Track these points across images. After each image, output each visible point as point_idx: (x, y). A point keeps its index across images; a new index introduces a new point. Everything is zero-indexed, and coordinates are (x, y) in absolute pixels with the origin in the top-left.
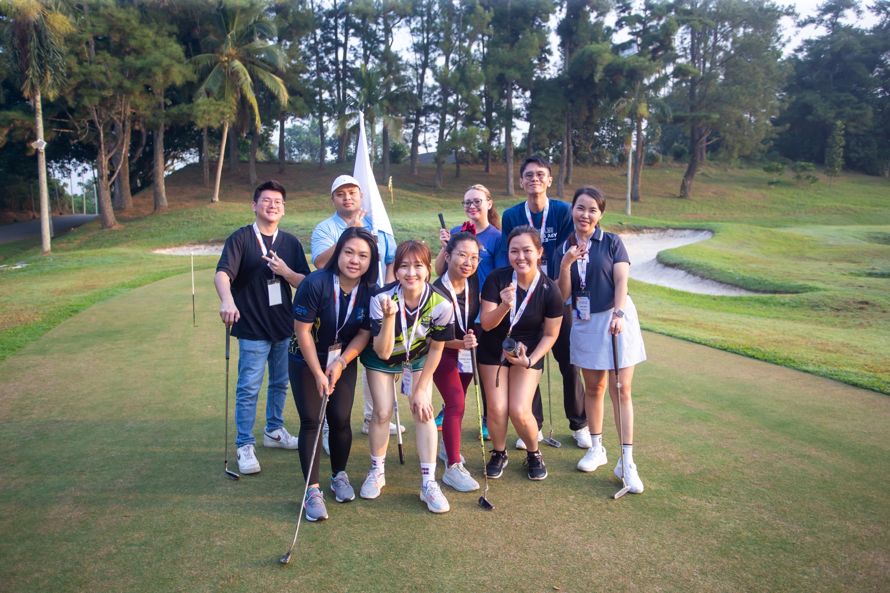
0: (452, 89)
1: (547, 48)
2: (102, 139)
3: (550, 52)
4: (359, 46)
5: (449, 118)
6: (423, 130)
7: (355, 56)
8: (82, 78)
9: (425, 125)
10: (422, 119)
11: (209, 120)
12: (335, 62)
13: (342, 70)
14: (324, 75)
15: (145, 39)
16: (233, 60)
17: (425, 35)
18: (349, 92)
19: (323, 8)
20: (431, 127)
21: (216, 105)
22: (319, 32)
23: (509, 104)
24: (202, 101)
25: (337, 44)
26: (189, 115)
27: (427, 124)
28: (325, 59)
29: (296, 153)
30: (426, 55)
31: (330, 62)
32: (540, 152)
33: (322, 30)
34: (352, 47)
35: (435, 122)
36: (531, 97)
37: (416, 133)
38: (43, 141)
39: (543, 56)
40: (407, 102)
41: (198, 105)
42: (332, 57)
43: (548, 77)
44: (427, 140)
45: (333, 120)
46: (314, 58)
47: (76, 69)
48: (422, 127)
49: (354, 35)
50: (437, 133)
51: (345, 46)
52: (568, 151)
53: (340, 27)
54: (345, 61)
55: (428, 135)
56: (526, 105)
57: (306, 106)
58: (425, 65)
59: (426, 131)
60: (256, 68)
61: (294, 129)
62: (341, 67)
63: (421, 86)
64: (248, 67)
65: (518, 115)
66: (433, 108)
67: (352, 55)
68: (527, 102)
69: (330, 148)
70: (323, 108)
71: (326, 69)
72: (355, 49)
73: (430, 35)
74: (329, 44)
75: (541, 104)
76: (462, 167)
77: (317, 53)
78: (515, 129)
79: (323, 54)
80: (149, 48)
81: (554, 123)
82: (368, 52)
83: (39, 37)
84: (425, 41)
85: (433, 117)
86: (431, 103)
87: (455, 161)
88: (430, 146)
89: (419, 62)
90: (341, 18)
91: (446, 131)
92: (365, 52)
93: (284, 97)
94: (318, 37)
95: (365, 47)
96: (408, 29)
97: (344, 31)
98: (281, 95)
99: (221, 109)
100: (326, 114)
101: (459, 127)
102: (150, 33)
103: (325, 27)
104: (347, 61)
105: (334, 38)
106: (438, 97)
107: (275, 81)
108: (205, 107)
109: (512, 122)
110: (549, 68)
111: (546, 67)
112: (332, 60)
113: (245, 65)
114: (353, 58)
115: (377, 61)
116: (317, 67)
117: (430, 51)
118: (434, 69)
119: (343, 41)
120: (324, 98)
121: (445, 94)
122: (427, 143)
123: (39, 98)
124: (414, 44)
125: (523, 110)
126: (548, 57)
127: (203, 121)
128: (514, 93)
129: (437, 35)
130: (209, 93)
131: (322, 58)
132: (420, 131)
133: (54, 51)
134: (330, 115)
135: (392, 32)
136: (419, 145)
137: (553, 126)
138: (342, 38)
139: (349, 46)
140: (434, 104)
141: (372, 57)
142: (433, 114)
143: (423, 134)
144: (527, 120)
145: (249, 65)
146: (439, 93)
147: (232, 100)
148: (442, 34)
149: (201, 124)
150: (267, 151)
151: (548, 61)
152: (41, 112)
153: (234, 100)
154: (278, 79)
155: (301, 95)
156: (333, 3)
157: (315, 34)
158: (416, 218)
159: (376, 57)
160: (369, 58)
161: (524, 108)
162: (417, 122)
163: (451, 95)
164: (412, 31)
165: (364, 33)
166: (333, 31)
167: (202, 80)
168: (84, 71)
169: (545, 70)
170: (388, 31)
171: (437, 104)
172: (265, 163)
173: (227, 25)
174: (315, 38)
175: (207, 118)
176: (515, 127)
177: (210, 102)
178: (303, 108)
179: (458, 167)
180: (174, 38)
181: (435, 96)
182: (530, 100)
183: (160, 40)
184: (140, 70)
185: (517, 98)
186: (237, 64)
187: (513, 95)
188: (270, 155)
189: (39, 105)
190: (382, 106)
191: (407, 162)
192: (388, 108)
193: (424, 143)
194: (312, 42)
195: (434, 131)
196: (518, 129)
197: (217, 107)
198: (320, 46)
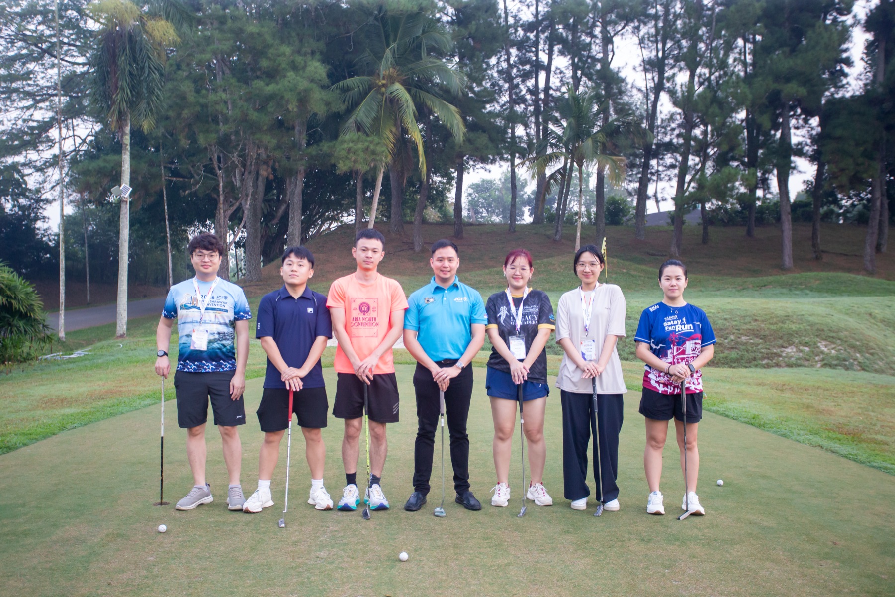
0: (698, 117)
1: (844, 55)
2: (221, 189)
3: (848, 62)
4: (567, 68)
5: (693, 160)
6: (655, 178)
7: (561, 81)
8: (198, 109)
9: (658, 171)
10: (654, 162)
11: (355, 161)
12: (534, 91)
13: (543, 100)
14: (519, 108)
15: (280, 58)
16: (393, 83)
17: (660, 46)
18: (551, 126)
19: (520, 19)
20: (665, 173)
21: (366, 141)
22: (514, 51)
23: (786, 136)
24: (349, 136)
25: (538, 66)
26: (330, 155)
27: (661, 168)
28: (521, 86)
29: (483, 215)
30: (661, 73)
31: (529, 90)
32: (832, 207)
33: (518, 49)
34: (557, 68)
35: (672, 166)
36: (821, 124)
37: (644, 182)
38: (128, 186)
39: (838, 68)
40: (632, 136)
41: (343, 142)
42: (531, 83)
43: (848, 95)
44: (659, 191)
45: (527, 163)
46: (506, 85)
47: (191, 97)
48: (652, 174)
49: (562, 53)
50: (674, 183)
51: (548, 69)
52: (882, 204)
53: (542, 42)
54: (548, 87)
55: (661, 184)
56: (812, 137)
57: (490, 145)
58: (659, 88)
59: (659, 179)
60: (423, 94)
61: (483, 185)
62: (542, 96)
63: (652, 115)
64: (413, 92)
65: (799, 153)
66: (670, 147)
67: (558, 80)
68: (814, 133)
69: (528, 208)
70: (513, 149)
71: (523, 100)
72: (561, 72)
73: (669, 45)
74: (527, 67)
75: (839, 132)
76: (711, 229)
77: (509, 79)
78: (795, 172)
79: (519, 80)
80: (284, 69)
81: (861, 160)
82: (579, 72)
83: (133, 49)
84: (660, 54)
85: (669, 159)
86: (667, 139)
87: (700, 221)
88: (664, 200)
89: (651, 84)
90: (543, 32)
91: (688, 178)
92: (575, 73)
93: (459, 130)
94: (513, 59)
95: (575, 67)
96: (636, 40)
97: (547, 47)
98: (456, 128)
99: (372, 147)
100: (517, 155)
101: (709, 171)
102: (287, 50)
103: (520, 45)
104: (551, 88)
105: (534, 58)
106: (677, 132)
107: (449, 109)
108: (351, 145)
109: (791, 162)
110: (848, 83)
111: (844, 81)
112: (531, 87)
113: (409, 91)
114: (558, 84)
115: (590, 83)
116: (510, 96)
117: (666, 68)
118: (672, 93)
119: (546, 63)
120: (516, 134)
121: (688, 125)
122: (659, 196)
123: (128, 129)
124: (644, 61)
125: (807, 145)
126: (846, 69)
127: (347, 162)
128: (793, 122)
129: (677, 43)
130: (359, 127)
131: (517, 85)
132: (649, 180)
133: (149, 67)
134: (522, 156)
135: (612, 43)
136: (649, 198)
137: (858, 165)
138: (544, 57)
139: (553, 68)
140: (671, 142)
141: (584, 79)
142: (669, 155)
143: (655, 184)
144: (813, 158)
145: (414, 90)
146: (679, 126)
147: (389, 134)
148: (684, 43)
149: (343, 167)
150: (441, 209)
151: (846, 75)
152: (128, 147)
153: (391, 137)
154: (453, 108)
155: (484, 132)
156: (534, 12)
157: (509, 54)
158: (642, 300)
159: (590, 79)
160: (579, 80)
161: (809, 141)
162: (646, 166)
163: (695, 126)
164: (642, 42)
165: (573, 49)
166: (534, 49)
167: (350, 111)
168: (203, 101)
169: (843, 86)
170: (607, 41)
171: (675, 141)
172: (437, 224)
173: (387, 37)
174: (508, 60)
175: (353, 159)
176: (794, 168)
177: (359, 138)
178: (487, 148)
179: (705, 229)
180: (318, 56)
181: (673, 130)
182: (819, 129)
183: (299, 59)
184: (271, 97)
185: (797, 128)
186: (398, 88)
187: (791, 125)
188: (445, 215)
189: (127, 140)
190: (595, 142)
191: (630, 223)
192: (603, 144)
193: (655, 195)
194: (504, 65)
195: (670, 179)
196: (800, 172)
197: (367, 144)
198: (515, 70)
